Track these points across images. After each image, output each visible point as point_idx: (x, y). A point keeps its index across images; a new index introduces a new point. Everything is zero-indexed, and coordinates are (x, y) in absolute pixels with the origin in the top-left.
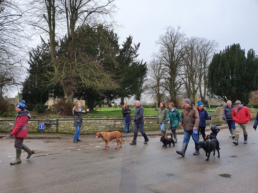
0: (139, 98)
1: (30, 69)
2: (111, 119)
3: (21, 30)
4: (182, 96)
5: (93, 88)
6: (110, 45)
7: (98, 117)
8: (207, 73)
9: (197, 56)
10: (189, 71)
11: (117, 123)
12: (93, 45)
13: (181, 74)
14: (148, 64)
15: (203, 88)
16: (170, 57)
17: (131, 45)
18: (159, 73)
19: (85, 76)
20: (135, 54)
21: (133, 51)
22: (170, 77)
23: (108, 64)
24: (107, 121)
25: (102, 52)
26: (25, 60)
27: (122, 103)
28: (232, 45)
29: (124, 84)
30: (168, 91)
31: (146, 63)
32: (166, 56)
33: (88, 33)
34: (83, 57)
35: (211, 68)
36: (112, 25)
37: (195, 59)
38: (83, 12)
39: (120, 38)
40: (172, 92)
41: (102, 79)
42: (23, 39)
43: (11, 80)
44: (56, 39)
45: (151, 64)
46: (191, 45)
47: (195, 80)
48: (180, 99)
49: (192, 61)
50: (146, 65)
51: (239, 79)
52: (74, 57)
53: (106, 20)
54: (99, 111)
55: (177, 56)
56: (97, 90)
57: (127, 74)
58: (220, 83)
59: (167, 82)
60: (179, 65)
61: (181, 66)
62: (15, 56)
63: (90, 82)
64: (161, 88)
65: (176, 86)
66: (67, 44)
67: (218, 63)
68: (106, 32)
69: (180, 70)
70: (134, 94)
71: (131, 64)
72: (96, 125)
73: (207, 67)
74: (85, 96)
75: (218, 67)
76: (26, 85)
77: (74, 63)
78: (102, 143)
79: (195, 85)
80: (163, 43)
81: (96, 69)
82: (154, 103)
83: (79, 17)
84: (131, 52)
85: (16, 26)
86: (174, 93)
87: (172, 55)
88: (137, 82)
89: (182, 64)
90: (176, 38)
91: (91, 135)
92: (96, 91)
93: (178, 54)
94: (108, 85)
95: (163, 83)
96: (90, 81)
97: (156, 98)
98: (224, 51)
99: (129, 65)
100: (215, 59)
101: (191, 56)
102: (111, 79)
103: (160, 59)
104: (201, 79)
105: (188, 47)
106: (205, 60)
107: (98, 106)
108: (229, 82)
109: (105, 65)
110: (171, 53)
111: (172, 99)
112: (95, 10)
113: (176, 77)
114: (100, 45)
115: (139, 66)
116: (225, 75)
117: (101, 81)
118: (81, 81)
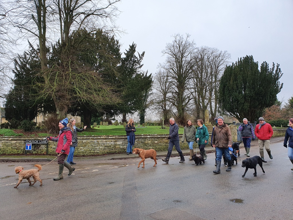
0: (143, 114)
1: (16, 78)
2: (111, 139)
3: (4, 33)
4: (191, 113)
5: (90, 102)
6: (110, 53)
7: (95, 136)
8: (218, 87)
9: (207, 68)
10: (199, 85)
11: (118, 143)
12: (90, 53)
13: (189, 88)
14: (154, 75)
15: (213, 104)
16: (177, 68)
17: (134, 54)
18: (166, 87)
19: (81, 89)
20: (139, 64)
21: (137, 61)
22: (178, 91)
23: (108, 75)
24: (107, 140)
25: (101, 61)
26: (9, 68)
27: (124, 120)
28: (244, 57)
29: (127, 98)
30: (176, 107)
31: (151, 74)
32: (174, 67)
33: (84, 38)
34: (79, 66)
35: (222, 82)
36: (112, 30)
37: (206, 71)
38: (80, 14)
39: (121, 45)
40: (179, 108)
41: (100, 92)
42: (7, 43)
44: (47, 44)
46: (202, 56)
47: (205, 95)
48: (188, 116)
49: (202, 73)
50: (151, 77)
51: (252, 95)
52: (69, 66)
53: (106, 24)
54: (97, 130)
55: (185, 67)
56: (95, 104)
57: (130, 87)
58: (233, 98)
59: (174, 97)
60: (187, 78)
61: (190, 79)
63: (87, 96)
64: (168, 103)
65: (184, 101)
66: (60, 50)
67: (230, 76)
68: (106, 39)
69: (188, 83)
70: (137, 110)
71: (134, 76)
72: (93, 146)
73: (218, 81)
74: (80, 112)
75: (230, 81)
76: (10, 98)
77: (67, 73)
78: (101, 166)
79: (205, 100)
80: (170, 52)
81: (94, 80)
82: (159, 120)
83: (74, 20)
84: (134, 62)
86: (181, 109)
87: (180, 67)
88: (141, 95)
89: (191, 77)
90: (185, 47)
91: (88, 157)
92: (93, 106)
93: (187, 66)
94: (108, 99)
95: (170, 98)
96: (87, 94)
97: (162, 115)
98: (236, 63)
99: (132, 76)
100: (227, 72)
101: (201, 68)
102: (111, 93)
103: (167, 71)
104: (212, 93)
105: (198, 57)
106: (217, 73)
107: (96, 123)
108: (241, 97)
109: (104, 76)
110: (179, 64)
111: (180, 116)
112: (93, 12)
113: (184, 91)
114: (99, 53)
115: (143, 78)
116: (238, 89)
117: (100, 95)
118: (76, 93)
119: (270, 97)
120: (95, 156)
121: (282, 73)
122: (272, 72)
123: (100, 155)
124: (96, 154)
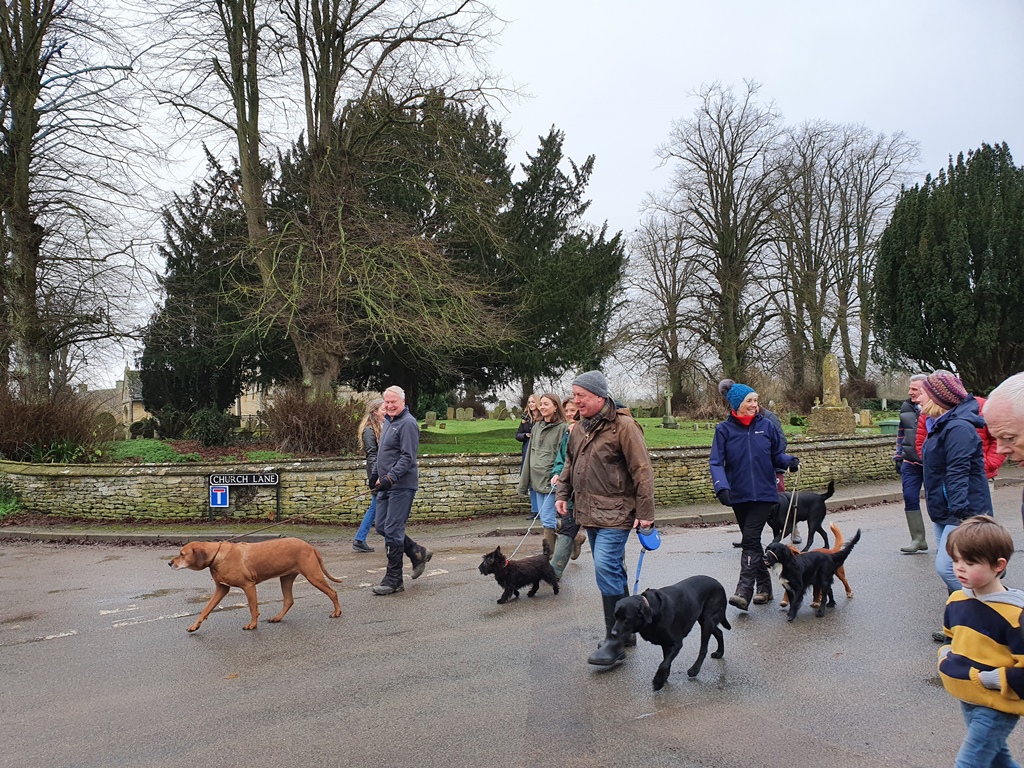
1: (169, 273)
2: (487, 465)
3: (128, 127)
4: (770, 366)
5: (411, 342)
6: (473, 168)
7: (433, 457)
8: (873, 267)
9: (827, 201)
10: (798, 264)
11: (510, 479)
12: (407, 173)
13: (762, 278)
14: (630, 238)
15: (855, 332)
16: (716, 208)
17: (558, 166)
18: (674, 276)
19: (380, 298)
20: (577, 201)
21: (568, 191)
22: (720, 291)
23: (469, 247)
24: (471, 470)
25: (443, 201)
26: (148, 241)
28: (974, 150)
29: (536, 323)
30: (713, 348)
31: (619, 235)
32: (703, 204)
33: (385, 124)
34: (371, 220)
35: (888, 249)
36: (479, 89)
37: (822, 213)
38: (367, 43)
39: (512, 139)
40: (728, 350)
41: (444, 307)
42: (139, 160)
43: (99, 321)
44: (264, 154)
45: (641, 239)
46: (805, 159)
47: (822, 300)
48: (762, 378)
49: (808, 220)
50: (620, 244)
51: (1009, 291)
52: (337, 223)
53: (457, 69)
54: (437, 435)
55: (745, 202)
56: (428, 349)
57: (545, 283)
58: (929, 307)
59: (708, 312)
60: (753, 240)
61: (765, 245)
62: (111, 228)
63: (400, 322)
64: (684, 334)
65: (744, 325)
66: (307, 171)
67: (920, 223)
68: (457, 120)
69: (758, 260)
70: (572, 363)
71: (558, 244)
72: (426, 490)
73: (870, 245)
74: (381, 376)
75: (917, 243)
76: (156, 338)
77: (334, 249)
78: (454, 558)
79: (824, 319)
80: (688, 152)
81: (422, 266)
82: (654, 397)
83: (349, 65)
84: (559, 194)
85: (112, 110)
86: (736, 354)
87: (726, 202)
88: (584, 312)
89: (767, 237)
90: (742, 131)
92: (423, 355)
93: (751, 197)
94: (470, 330)
95: (693, 315)
96: (399, 315)
97: (663, 378)
98: (942, 176)
99: (551, 245)
100: (903, 210)
101: (803, 202)
102: (481, 307)
103: (679, 219)
104: (847, 293)
105: (791, 164)
106: (864, 217)
107: (433, 413)
108: (964, 302)
109: (455, 252)
110: (722, 191)
112: (410, 31)
113: (742, 289)
114: (436, 172)
115: (591, 250)
116: (949, 274)
117: (444, 317)
118: (364, 315)
120: (434, 523)
123: (452, 521)
124: (437, 518)
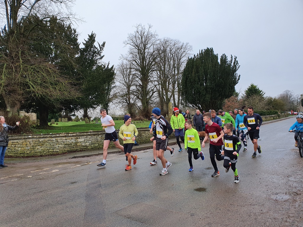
0: (107, 108)
2: (72, 136)
5: (46, 97)
6: (67, 42)
7: (53, 134)
8: (181, 79)
9: (170, 60)
10: (162, 77)
11: (79, 140)
12: (44, 42)
13: (153, 81)
14: (116, 67)
15: (176, 96)
16: (140, 60)
17: (94, 44)
18: (129, 79)
19: (35, 82)
20: (100, 55)
21: (97, 52)
22: (142, 84)
23: (65, 67)
24: (67, 138)
25: (57, 52)
27: (86, 115)
28: (205, 49)
29: (88, 91)
30: (140, 100)
31: (113, 66)
32: (137, 59)
33: (36, 25)
34: (31, 57)
35: (185, 74)
36: (68, 18)
37: (168, 63)
39: (79, 34)
40: (144, 101)
41: (57, 86)
45: (119, 68)
46: (164, 48)
47: (168, 88)
49: (165, 65)
50: (113, 69)
51: (213, 86)
52: (19, 57)
53: (61, 10)
54: (55, 127)
55: (148, 59)
56: (52, 99)
57: (91, 79)
58: (194, 90)
59: (138, 90)
60: (150, 70)
61: (154, 72)
63: (42, 90)
64: (132, 96)
65: (148, 94)
66: (7, 39)
67: (192, 68)
68: (61, 27)
69: (152, 76)
70: (100, 104)
71: (95, 68)
72: (52, 144)
73: (181, 73)
74: (36, 108)
75: (192, 73)
77: (18, 65)
78: (61, 166)
80: (132, 43)
81: (50, 72)
82: (124, 114)
83: (23, 4)
84: (95, 52)
86: (146, 102)
87: (143, 59)
88: (103, 89)
89: (154, 69)
90: (147, 38)
91: (46, 157)
92: (50, 101)
93: (150, 58)
94: (66, 93)
95: (134, 91)
96: (41, 88)
97: (126, 109)
98: (198, 55)
99: (92, 68)
100: (188, 64)
101: (163, 60)
102: (69, 86)
103: (130, 63)
104: (175, 86)
105: (160, 49)
106: (179, 65)
107: (54, 120)
108: (203, 89)
109: (61, 68)
110: (142, 55)
111: (144, 109)
113: (147, 84)
114: (54, 43)
115: (105, 70)
116: (199, 82)
117: (57, 89)
118: (29, 88)
119: (229, 89)
120: (54, 155)
121: (239, 65)
122: (230, 64)
123: (60, 154)
124: (55, 154)
